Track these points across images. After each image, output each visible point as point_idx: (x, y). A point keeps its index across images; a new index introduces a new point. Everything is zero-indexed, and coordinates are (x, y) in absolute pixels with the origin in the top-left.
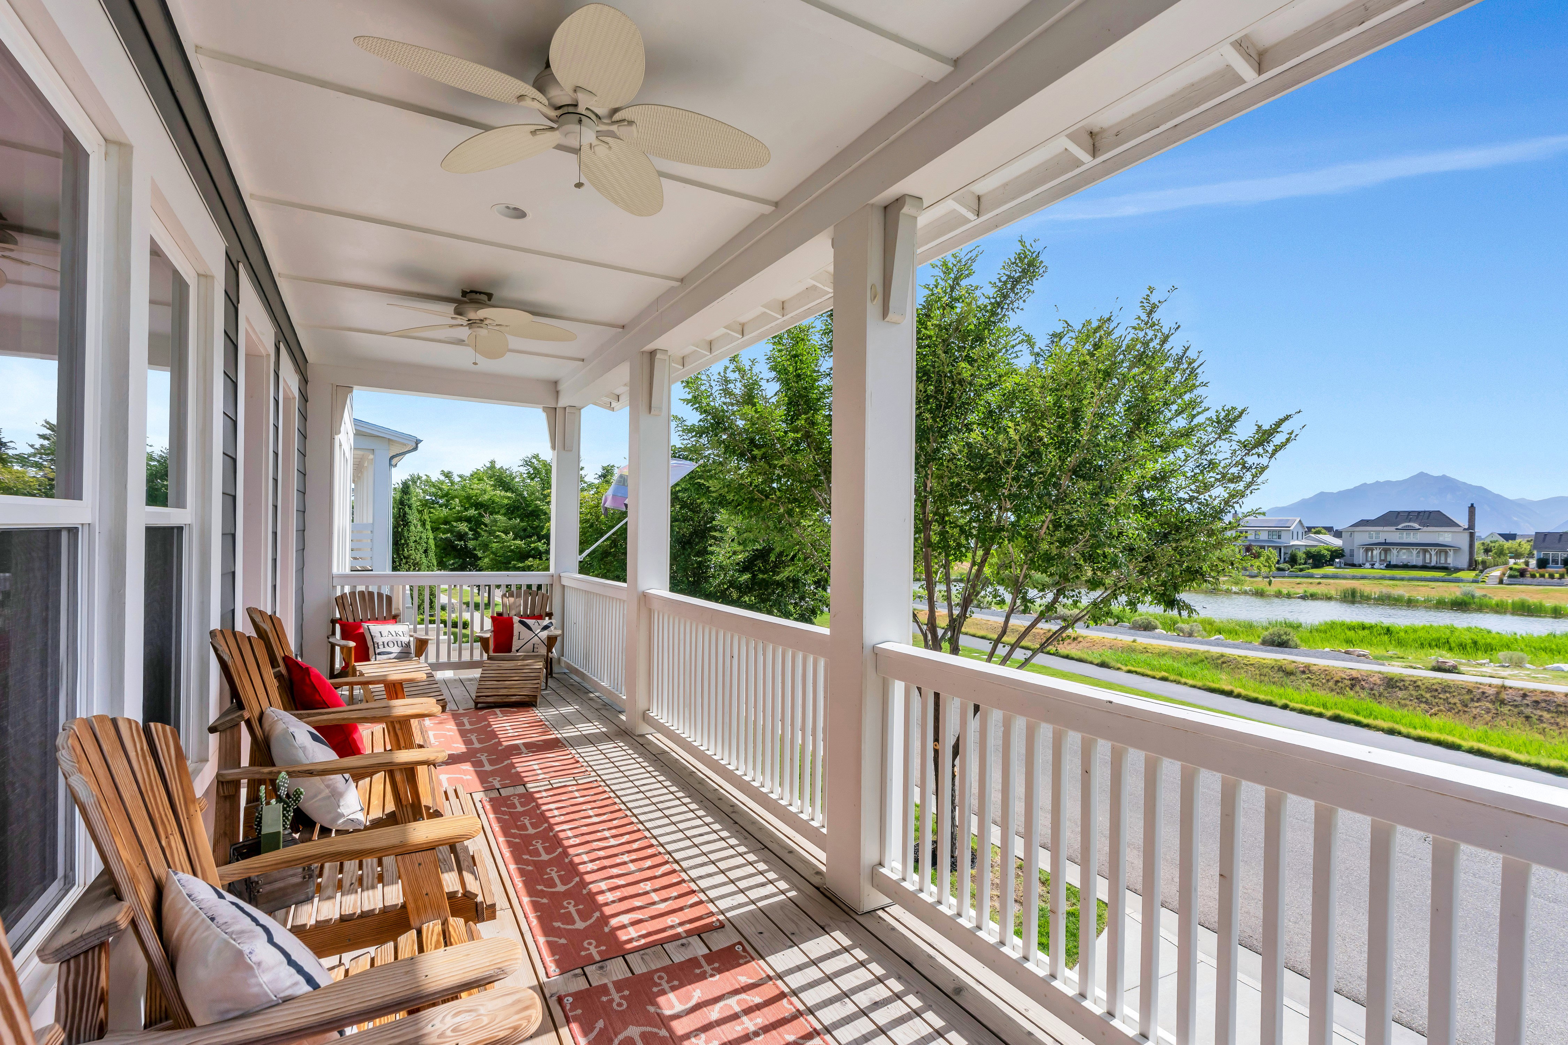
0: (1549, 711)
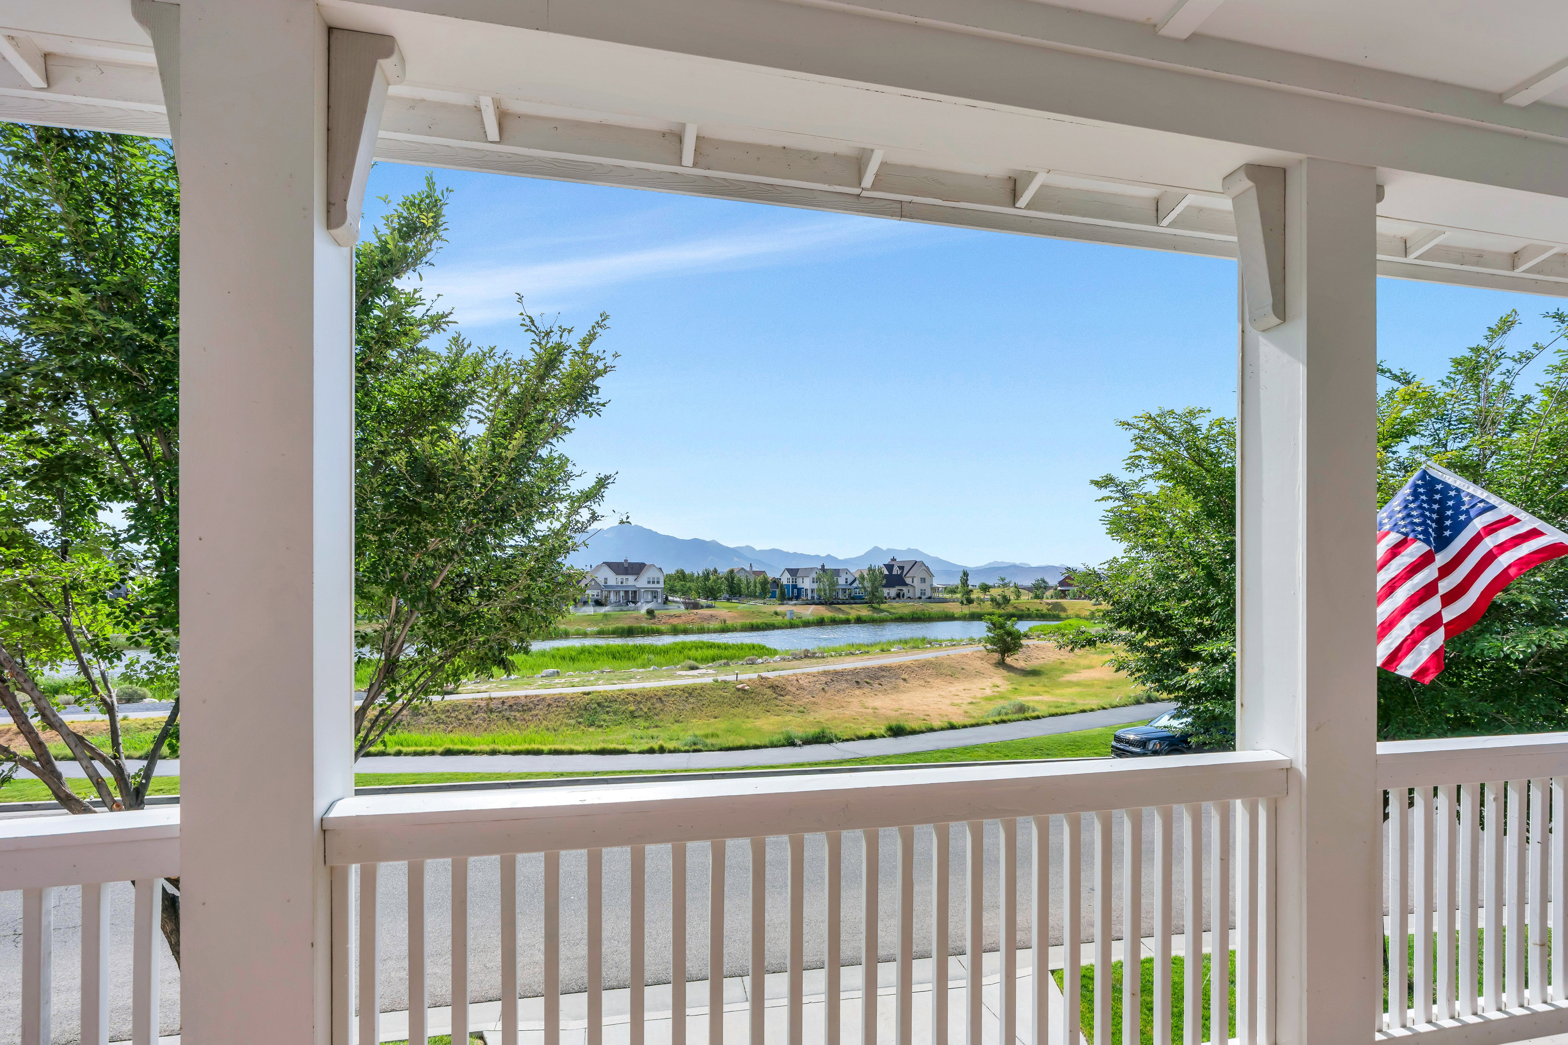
0: (519, 711)
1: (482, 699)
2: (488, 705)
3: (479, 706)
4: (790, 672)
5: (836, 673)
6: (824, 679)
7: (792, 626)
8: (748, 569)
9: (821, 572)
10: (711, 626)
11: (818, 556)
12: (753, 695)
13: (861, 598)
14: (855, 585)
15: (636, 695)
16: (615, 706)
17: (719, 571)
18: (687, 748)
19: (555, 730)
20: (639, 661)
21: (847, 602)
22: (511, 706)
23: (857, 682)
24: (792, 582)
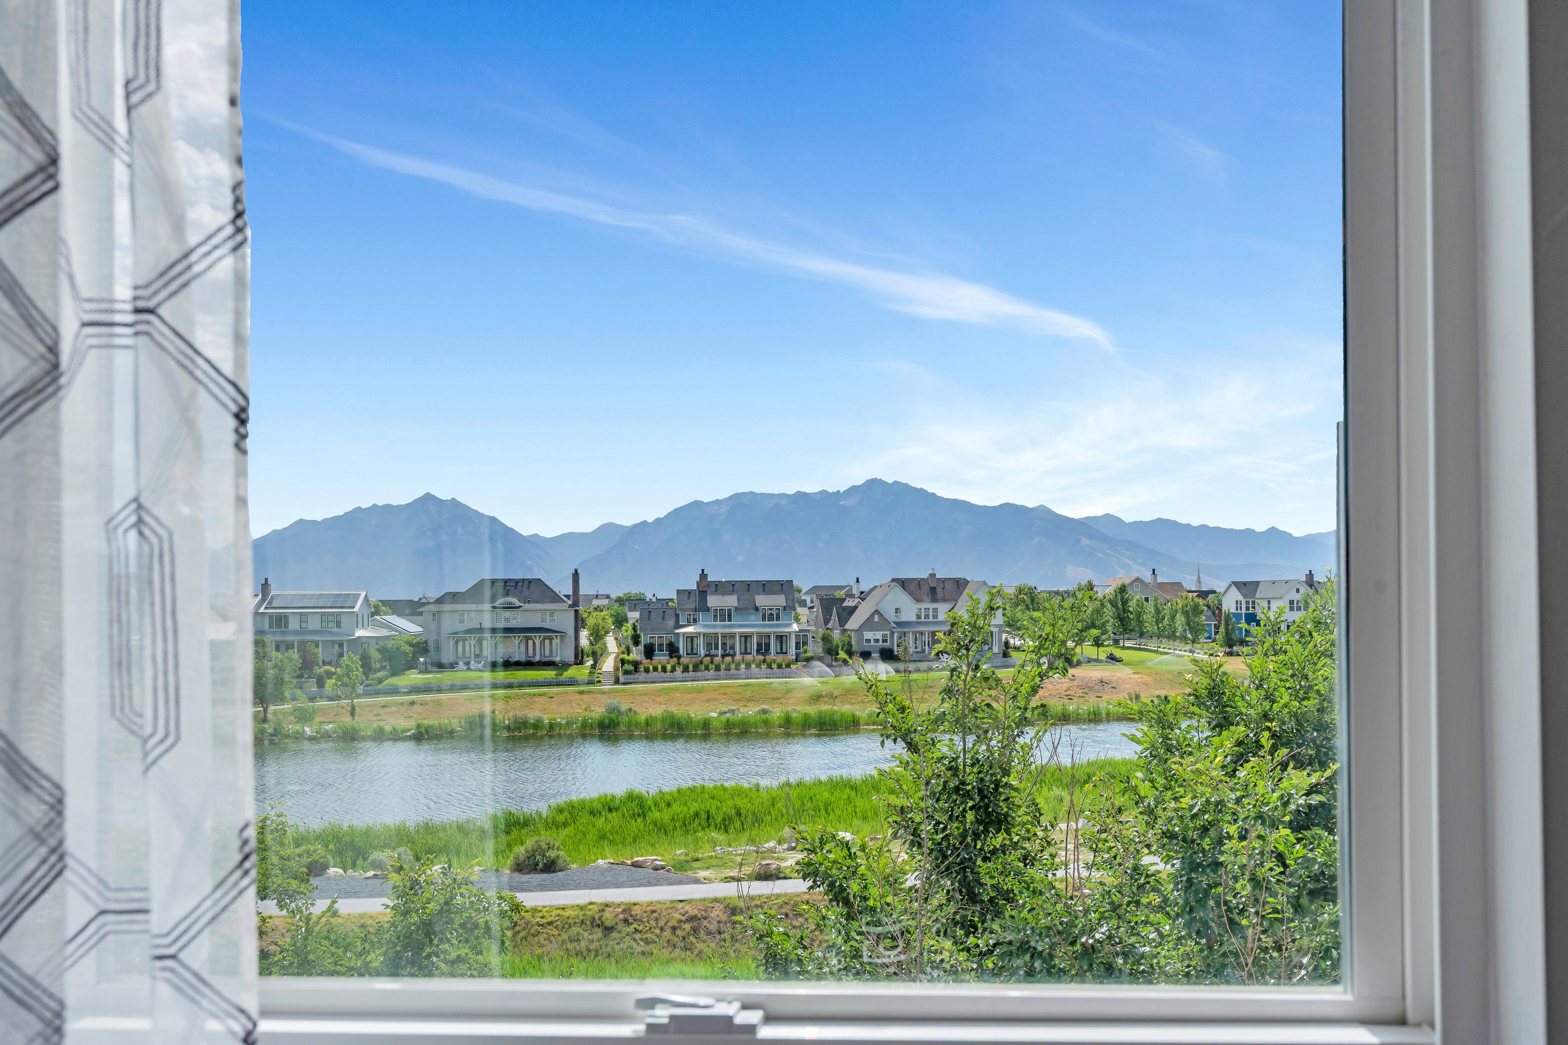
9: (1304, 589)
17: (1098, 585)
24: (1247, 608)
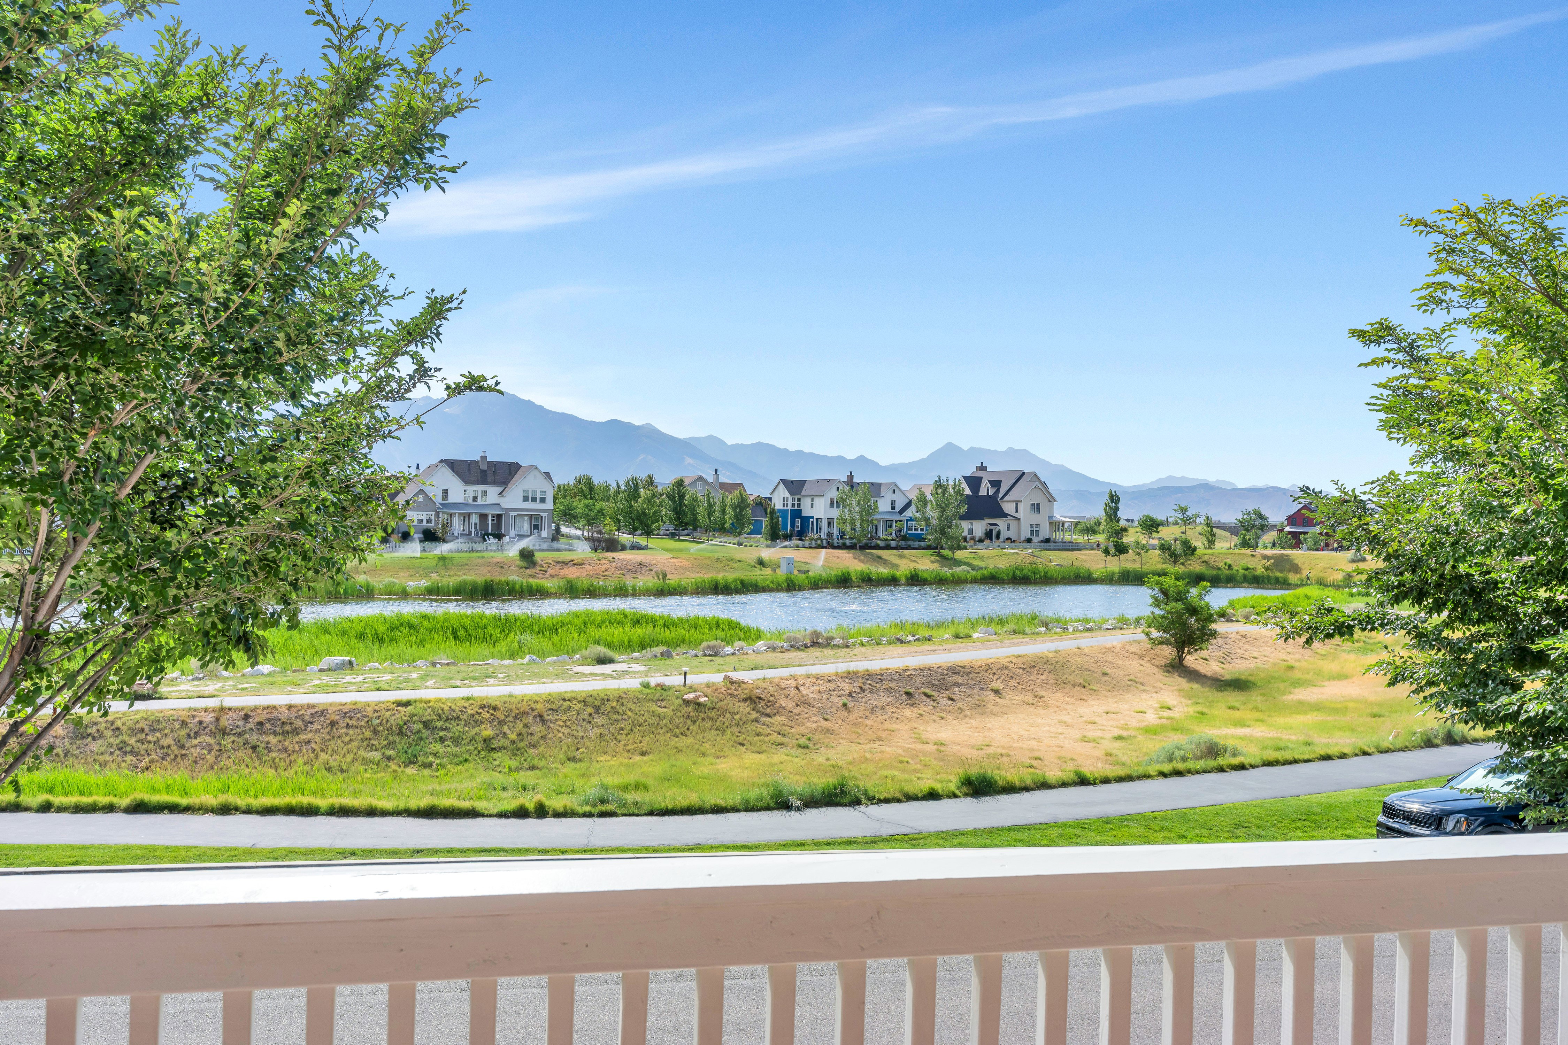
1: (206, 710)
2: (217, 720)
3: (201, 723)
4: (785, 672)
5: (870, 675)
6: (846, 686)
7: (791, 586)
8: (711, 479)
9: (847, 489)
10: (639, 584)
11: (840, 459)
12: (713, 714)
13: (919, 538)
14: (908, 513)
15: (495, 708)
16: (457, 728)
17: (657, 479)
18: (588, 808)
19: (342, 771)
20: (503, 646)
21: (893, 544)
22: (261, 724)
23: (908, 694)
24: (793, 505)
